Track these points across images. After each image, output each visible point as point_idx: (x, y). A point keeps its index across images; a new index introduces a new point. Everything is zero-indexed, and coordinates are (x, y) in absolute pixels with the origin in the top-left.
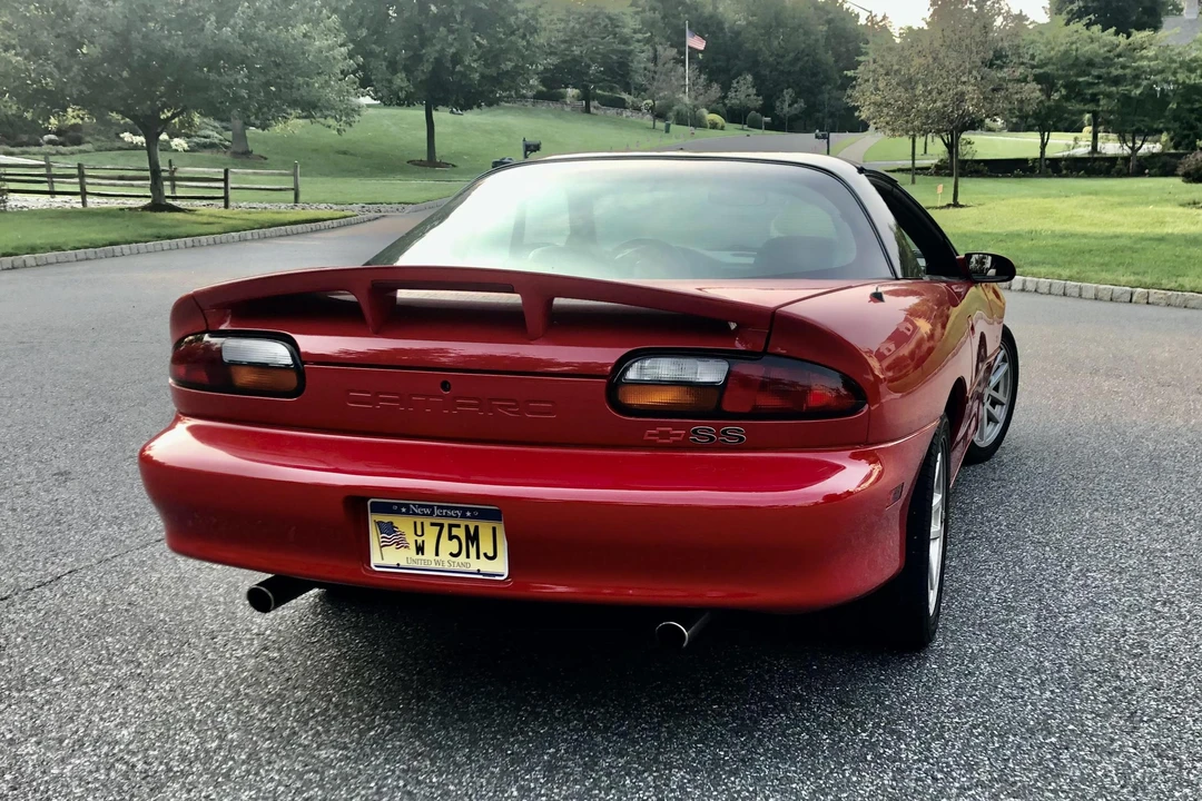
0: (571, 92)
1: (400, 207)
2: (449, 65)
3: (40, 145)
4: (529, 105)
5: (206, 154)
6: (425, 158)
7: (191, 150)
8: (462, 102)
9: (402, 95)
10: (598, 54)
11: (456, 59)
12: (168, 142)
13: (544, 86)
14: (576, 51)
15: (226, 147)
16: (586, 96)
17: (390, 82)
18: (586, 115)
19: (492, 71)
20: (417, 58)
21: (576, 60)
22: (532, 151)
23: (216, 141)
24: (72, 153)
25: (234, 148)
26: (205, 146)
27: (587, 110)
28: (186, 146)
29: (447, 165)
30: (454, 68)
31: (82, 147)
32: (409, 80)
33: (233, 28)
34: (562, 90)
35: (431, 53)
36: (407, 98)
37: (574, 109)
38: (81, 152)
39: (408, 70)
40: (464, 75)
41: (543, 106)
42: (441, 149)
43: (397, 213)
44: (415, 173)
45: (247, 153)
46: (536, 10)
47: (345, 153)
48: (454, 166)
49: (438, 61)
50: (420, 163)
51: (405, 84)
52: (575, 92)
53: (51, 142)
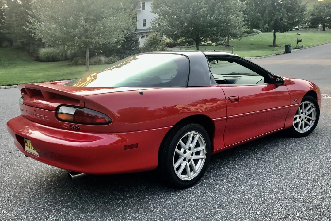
0: (320, 25)
1: (256, 58)
2: (279, 21)
3: (185, 46)
4: (308, 29)
5: (219, 46)
6: (273, 45)
7: (216, 45)
8: (282, 30)
9: (266, 29)
10: (328, 14)
11: (281, 19)
12: (211, 44)
13: (312, 24)
14: (321, 14)
15: (224, 44)
16: (324, 26)
17: (264, 26)
18: (324, 31)
19: (292, 22)
20: (271, 20)
21: (321, 17)
22: (299, 42)
23: (222, 43)
24: (191, 47)
25: (226, 45)
26: (220, 44)
27: (324, 30)
28: (215, 44)
29: (278, 46)
30: (280, 22)
31: (193, 46)
32: (269, 26)
33: (214, 17)
34: (317, 25)
35: (275, 18)
36: (267, 30)
37: (321, 30)
38: (193, 47)
39: (269, 23)
40: (283, 24)
41: (312, 30)
42: (277, 42)
43: (255, 59)
44: (270, 48)
45: (229, 46)
46: (305, 5)
47: (252, 44)
48: (280, 46)
49: (276, 20)
50: (271, 46)
51: (267, 27)
52: (321, 25)
53: (187, 45)
